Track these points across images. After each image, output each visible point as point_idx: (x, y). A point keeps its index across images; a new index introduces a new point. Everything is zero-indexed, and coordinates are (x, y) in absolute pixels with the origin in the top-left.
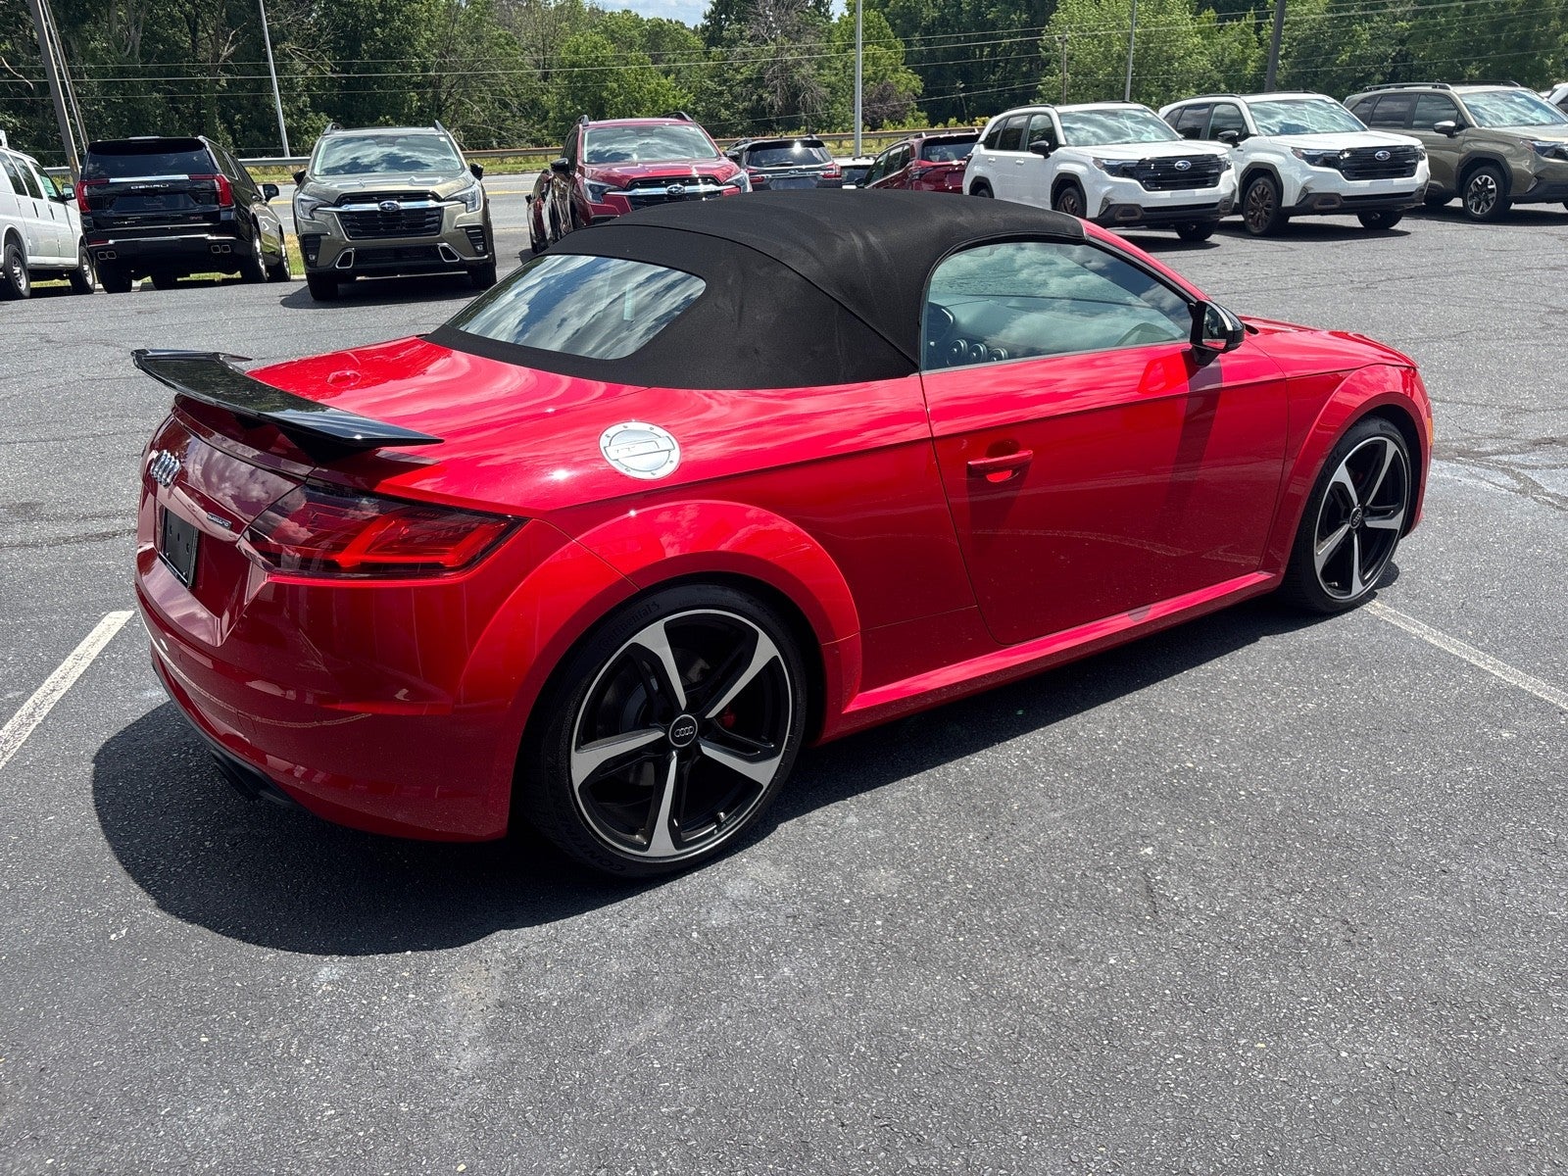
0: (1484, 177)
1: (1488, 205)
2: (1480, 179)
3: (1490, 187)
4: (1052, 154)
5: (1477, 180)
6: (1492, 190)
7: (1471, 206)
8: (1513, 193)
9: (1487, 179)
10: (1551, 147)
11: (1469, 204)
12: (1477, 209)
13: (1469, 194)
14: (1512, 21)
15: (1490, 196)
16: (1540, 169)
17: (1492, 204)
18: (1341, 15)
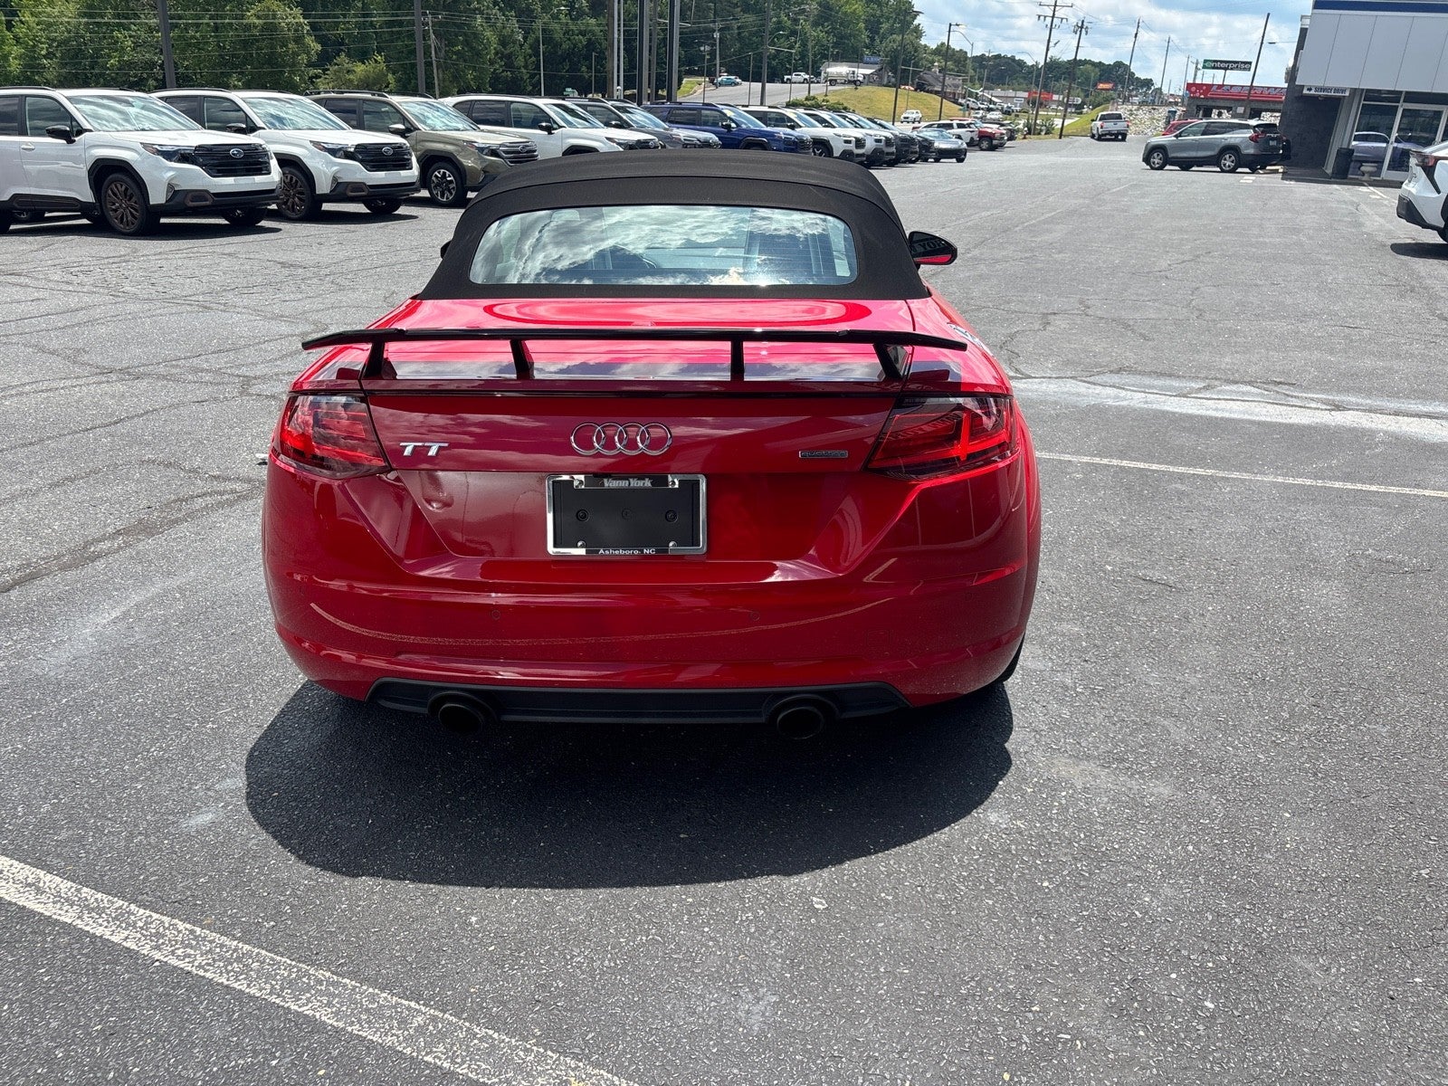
0: (442, 171)
1: (451, 194)
2: (439, 173)
3: (449, 179)
4: (76, 139)
5: (436, 173)
6: (451, 182)
7: (437, 194)
8: (469, 183)
9: (444, 173)
10: (487, 148)
11: (435, 192)
12: (442, 196)
13: (433, 185)
14: (257, 41)
15: (451, 186)
16: (485, 164)
17: (454, 193)
18: (96, 20)
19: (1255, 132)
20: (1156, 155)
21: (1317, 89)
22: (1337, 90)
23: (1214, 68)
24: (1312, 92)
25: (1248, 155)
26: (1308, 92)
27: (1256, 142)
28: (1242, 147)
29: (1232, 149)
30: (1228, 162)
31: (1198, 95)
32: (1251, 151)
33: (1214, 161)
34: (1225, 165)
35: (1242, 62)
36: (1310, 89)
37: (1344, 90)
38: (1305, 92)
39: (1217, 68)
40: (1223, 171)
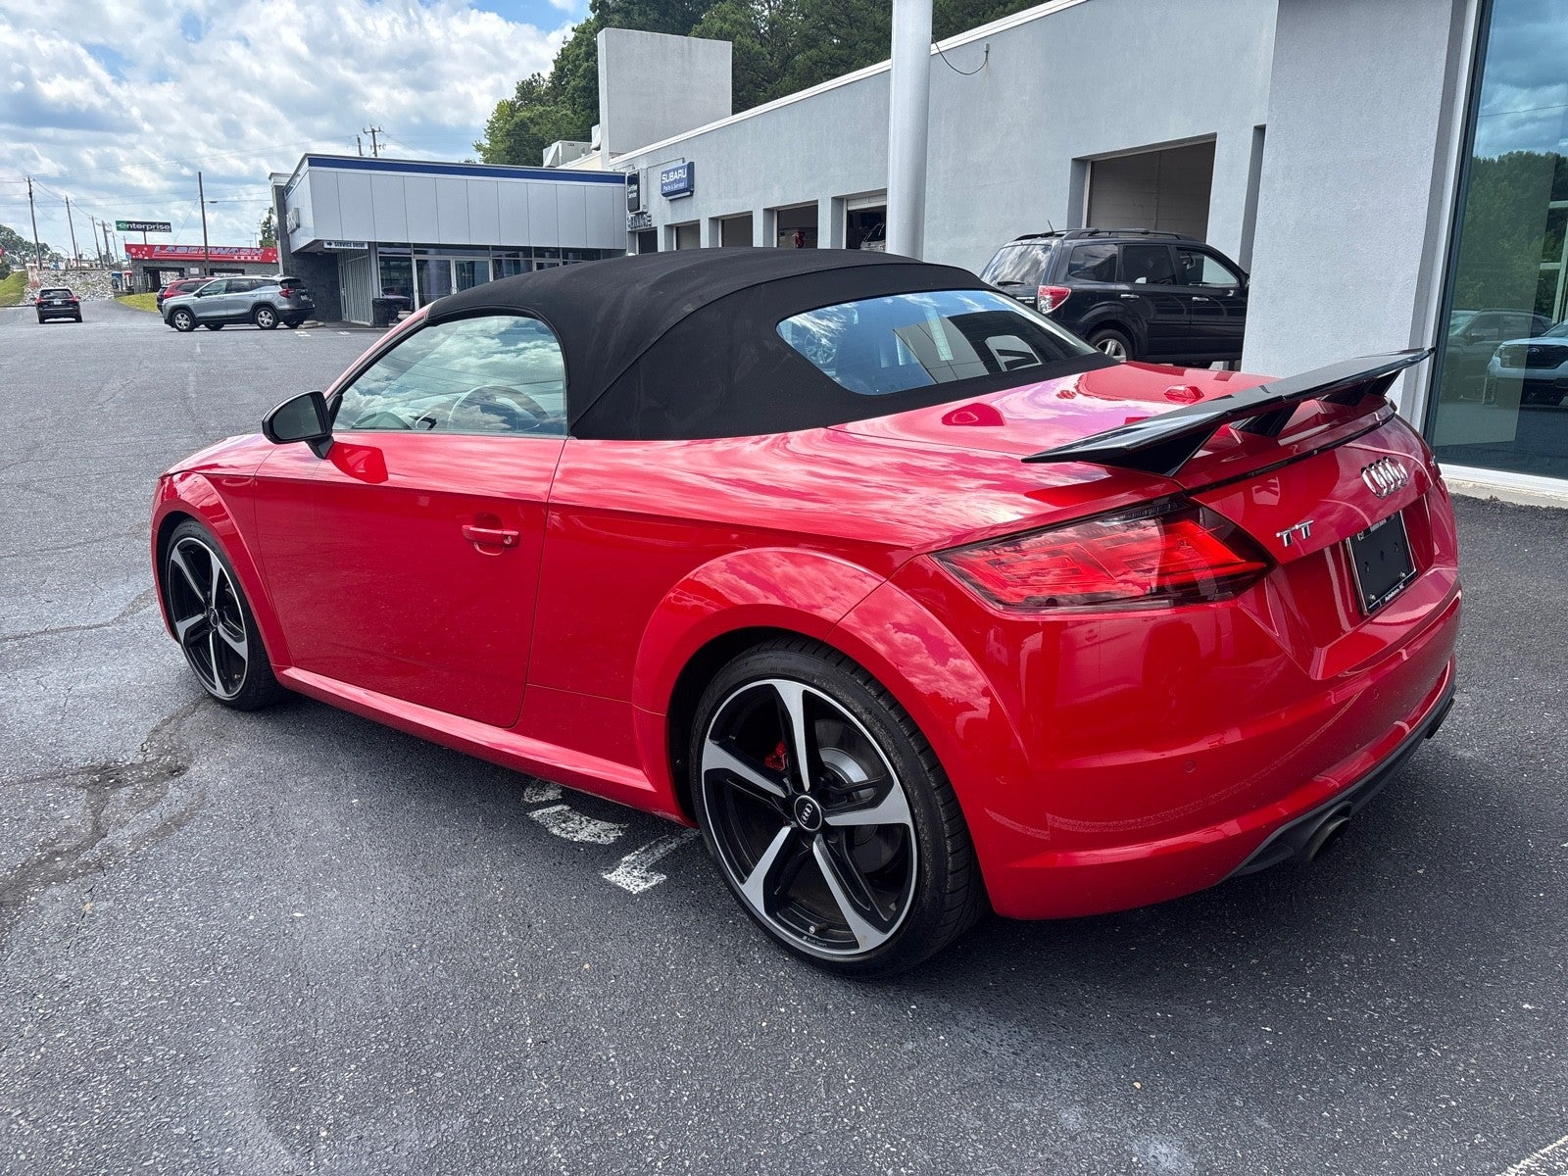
19: (283, 287)
20: (179, 316)
21: (337, 243)
22: (356, 244)
23: (130, 229)
24: (333, 246)
25: (284, 311)
26: (329, 247)
27: (288, 297)
28: (276, 303)
29: (266, 306)
30: (265, 318)
31: (141, 256)
32: (287, 307)
33: (250, 318)
34: (263, 322)
35: (160, 224)
36: (330, 244)
37: (362, 244)
38: (326, 246)
39: (133, 230)
40: (263, 328)
